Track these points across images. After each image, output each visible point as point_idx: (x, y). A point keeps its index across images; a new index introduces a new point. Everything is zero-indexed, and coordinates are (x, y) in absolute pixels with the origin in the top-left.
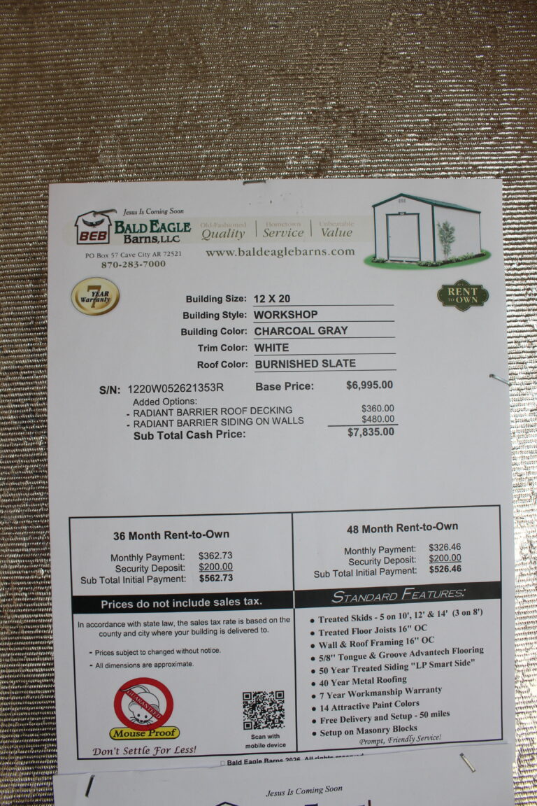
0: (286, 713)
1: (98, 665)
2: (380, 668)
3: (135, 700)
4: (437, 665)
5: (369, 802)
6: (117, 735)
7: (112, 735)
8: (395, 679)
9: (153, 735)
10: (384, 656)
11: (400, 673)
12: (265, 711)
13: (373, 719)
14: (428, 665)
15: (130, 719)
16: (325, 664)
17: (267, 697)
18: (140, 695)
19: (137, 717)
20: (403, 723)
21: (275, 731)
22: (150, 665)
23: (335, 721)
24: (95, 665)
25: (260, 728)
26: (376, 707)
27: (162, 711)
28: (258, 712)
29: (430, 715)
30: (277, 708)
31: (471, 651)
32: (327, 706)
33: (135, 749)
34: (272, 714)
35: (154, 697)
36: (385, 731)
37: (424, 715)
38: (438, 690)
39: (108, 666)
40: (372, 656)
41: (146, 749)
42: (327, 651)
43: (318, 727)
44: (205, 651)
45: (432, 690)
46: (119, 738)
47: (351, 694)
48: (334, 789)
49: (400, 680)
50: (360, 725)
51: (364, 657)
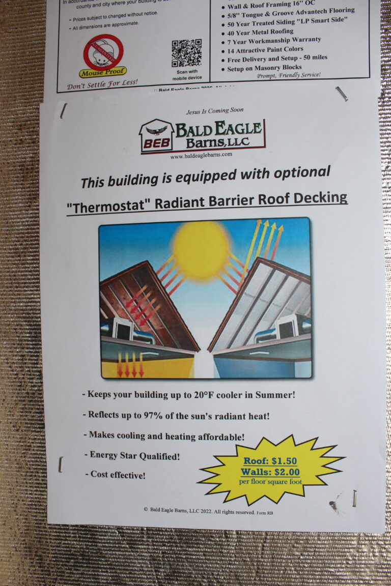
0: (203, 55)
1: (74, 28)
2: (273, 23)
3: (98, 50)
4: (318, 21)
5: (264, 120)
6: (84, 75)
7: (81, 75)
8: (284, 31)
9: (109, 73)
10: (276, 15)
11: (288, 27)
12: (187, 54)
13: (267, 60)
14: (310, 21)
15: (93, 63)
16: (232, 20)
17: (189, 43)
18: (102, 47)
19: (98, 61)
20: (291, 63)
21: (194, 68)
22: (109, 25)
23: (239, 61)
24: (72, 28)
25: (183, 66)
26: (270, 51)
27: (116, 57)
28: (183, 55)
29: (311, 58)
30: (196, 52)
31: (345, 11)
32: (233, 50)
33: (96, 84)
34: (193, 55)
35: (110, 47)
36: (277, 68)
37: (307, 57)
38: (318, 39)
39: (81, 28)
40: (267, 14)
41: (103, 83)
42: (233, 11)
43: (226, 65)
44: (147, 14)
45: (314, 40)
46: (86, 76)
47: (251, 41)
48: (237, 110)
49: (288, 31)
50: (258, 64)
51: (261, 15)
